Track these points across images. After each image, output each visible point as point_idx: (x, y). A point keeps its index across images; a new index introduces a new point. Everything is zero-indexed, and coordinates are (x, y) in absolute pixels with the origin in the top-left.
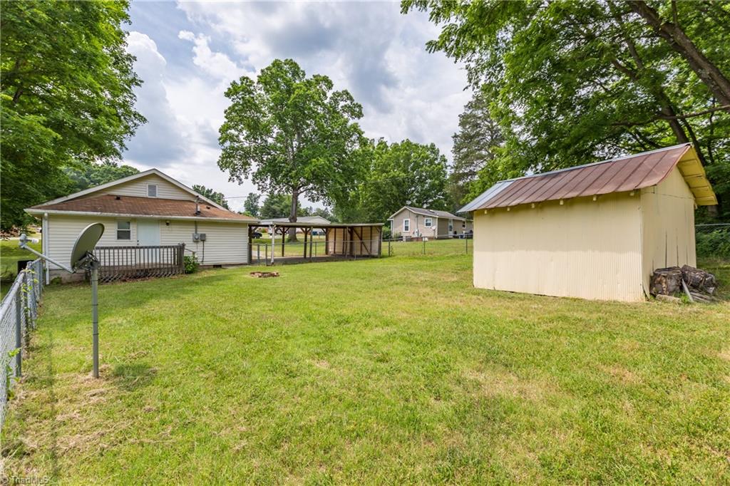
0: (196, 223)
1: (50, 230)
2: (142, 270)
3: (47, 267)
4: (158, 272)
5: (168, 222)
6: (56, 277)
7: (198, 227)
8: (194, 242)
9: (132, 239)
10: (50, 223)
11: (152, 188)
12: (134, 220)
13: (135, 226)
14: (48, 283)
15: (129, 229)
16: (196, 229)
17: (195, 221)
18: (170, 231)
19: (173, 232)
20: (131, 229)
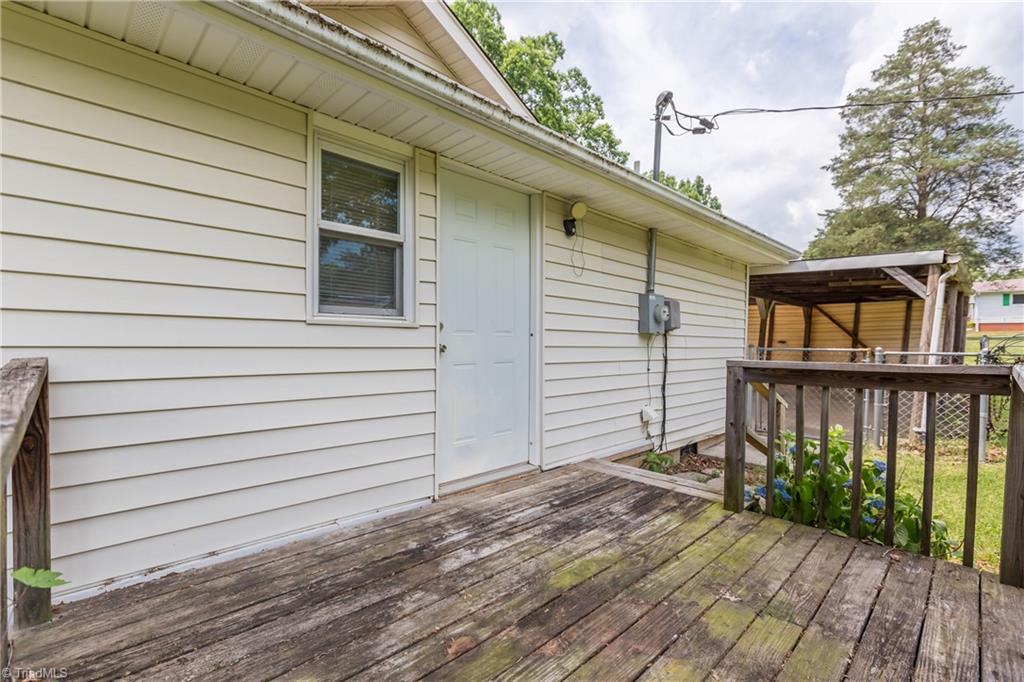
0: (650, 239)
5: (578, 212)
9: (407, 320)
13: (429, 206)
15: (394, 229)
16: (650, 270)
17: (651, 231)
18: (578, 271)
19: (587, 277)
20: (405, 234)
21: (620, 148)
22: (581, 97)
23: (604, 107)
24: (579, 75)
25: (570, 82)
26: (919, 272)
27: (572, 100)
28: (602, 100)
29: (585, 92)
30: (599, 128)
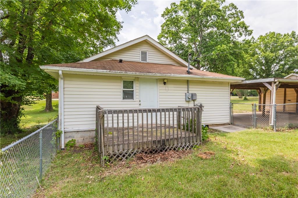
0: (188, 82)
1: (66, 89)
2: (159, 142)
3: (63, 130)
4: (176, 143)
5: (165, 81)
6: (71, 139)
7: (190, 86)
8: (186, 101)
9: (135, 100)
10: (66, 82)
11: (144, 54)
12: (137, 79)
13: (137, 85)
14: (63, 147)
15: (133, 88)
16: (188, 88)
17: (188, 81)
18: (167, 91)
19: (169, 91)
20: (134, 89)
21: (249, 29)
22: (234, 12)
23: (244, 14)
24: (233, 5)
25: (230, 8)
26: (270, 83)
27: (231, 14)
28: (243, 12)
29: (236, 10)
30: (239, 24)
